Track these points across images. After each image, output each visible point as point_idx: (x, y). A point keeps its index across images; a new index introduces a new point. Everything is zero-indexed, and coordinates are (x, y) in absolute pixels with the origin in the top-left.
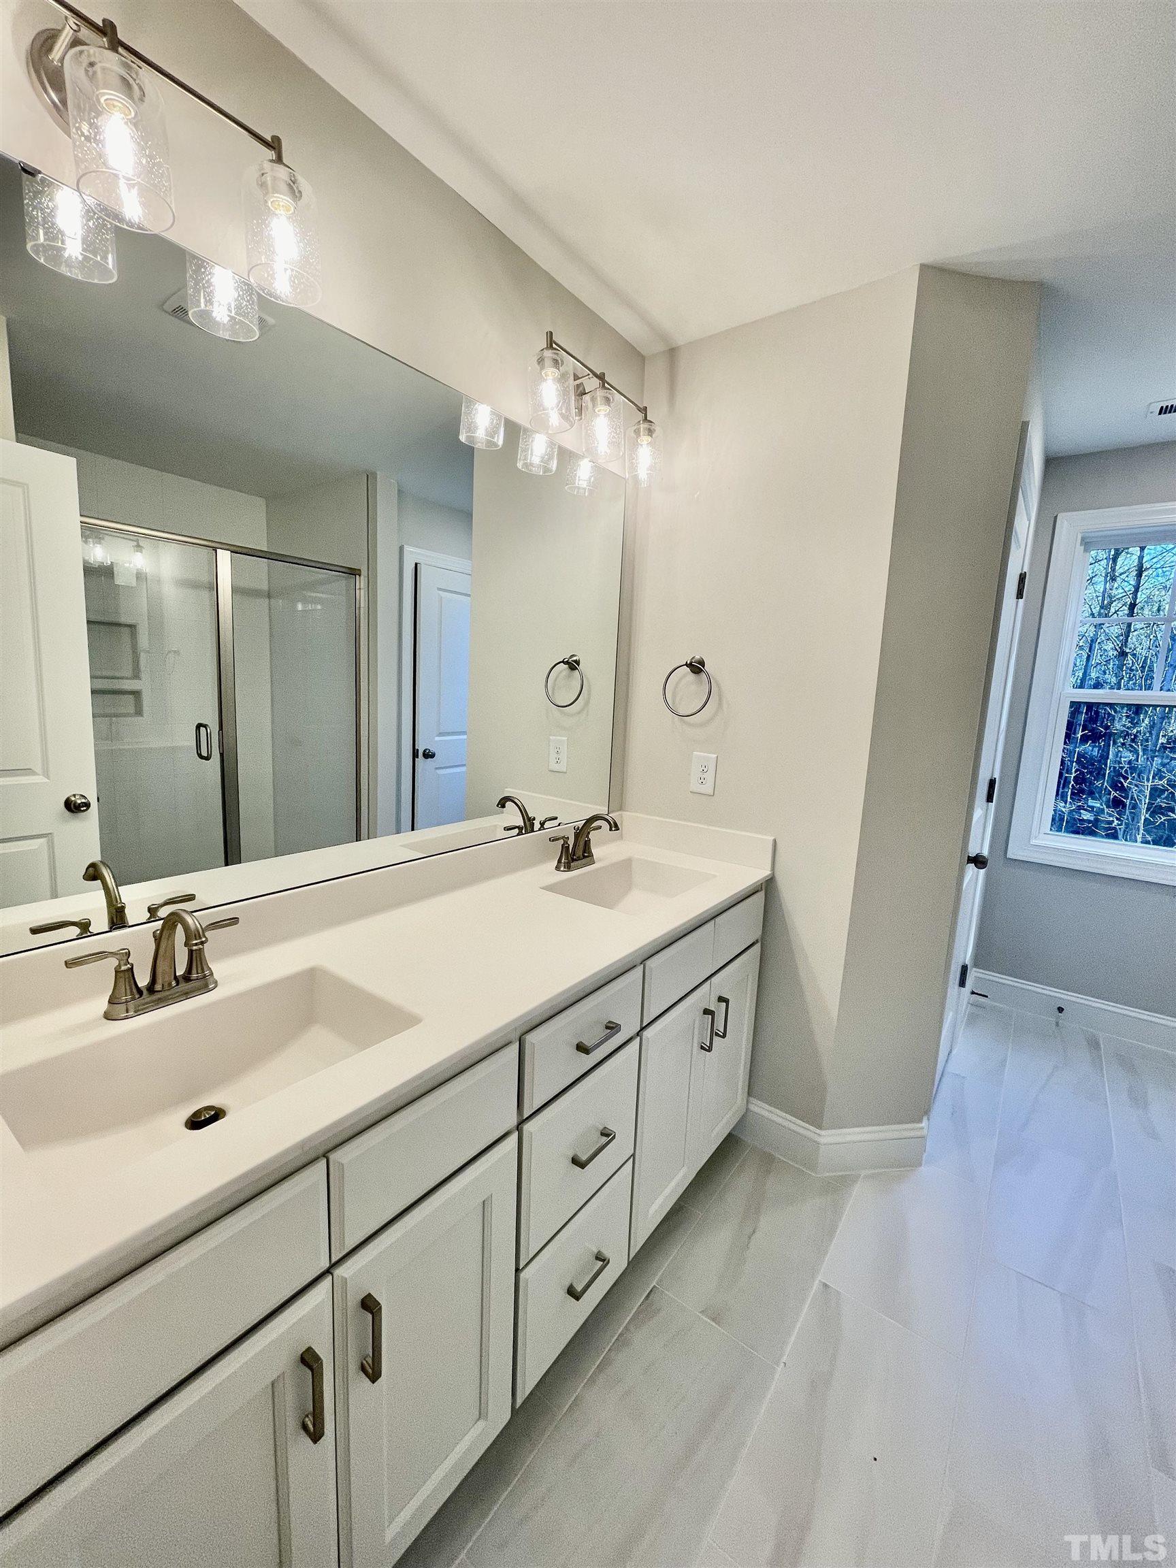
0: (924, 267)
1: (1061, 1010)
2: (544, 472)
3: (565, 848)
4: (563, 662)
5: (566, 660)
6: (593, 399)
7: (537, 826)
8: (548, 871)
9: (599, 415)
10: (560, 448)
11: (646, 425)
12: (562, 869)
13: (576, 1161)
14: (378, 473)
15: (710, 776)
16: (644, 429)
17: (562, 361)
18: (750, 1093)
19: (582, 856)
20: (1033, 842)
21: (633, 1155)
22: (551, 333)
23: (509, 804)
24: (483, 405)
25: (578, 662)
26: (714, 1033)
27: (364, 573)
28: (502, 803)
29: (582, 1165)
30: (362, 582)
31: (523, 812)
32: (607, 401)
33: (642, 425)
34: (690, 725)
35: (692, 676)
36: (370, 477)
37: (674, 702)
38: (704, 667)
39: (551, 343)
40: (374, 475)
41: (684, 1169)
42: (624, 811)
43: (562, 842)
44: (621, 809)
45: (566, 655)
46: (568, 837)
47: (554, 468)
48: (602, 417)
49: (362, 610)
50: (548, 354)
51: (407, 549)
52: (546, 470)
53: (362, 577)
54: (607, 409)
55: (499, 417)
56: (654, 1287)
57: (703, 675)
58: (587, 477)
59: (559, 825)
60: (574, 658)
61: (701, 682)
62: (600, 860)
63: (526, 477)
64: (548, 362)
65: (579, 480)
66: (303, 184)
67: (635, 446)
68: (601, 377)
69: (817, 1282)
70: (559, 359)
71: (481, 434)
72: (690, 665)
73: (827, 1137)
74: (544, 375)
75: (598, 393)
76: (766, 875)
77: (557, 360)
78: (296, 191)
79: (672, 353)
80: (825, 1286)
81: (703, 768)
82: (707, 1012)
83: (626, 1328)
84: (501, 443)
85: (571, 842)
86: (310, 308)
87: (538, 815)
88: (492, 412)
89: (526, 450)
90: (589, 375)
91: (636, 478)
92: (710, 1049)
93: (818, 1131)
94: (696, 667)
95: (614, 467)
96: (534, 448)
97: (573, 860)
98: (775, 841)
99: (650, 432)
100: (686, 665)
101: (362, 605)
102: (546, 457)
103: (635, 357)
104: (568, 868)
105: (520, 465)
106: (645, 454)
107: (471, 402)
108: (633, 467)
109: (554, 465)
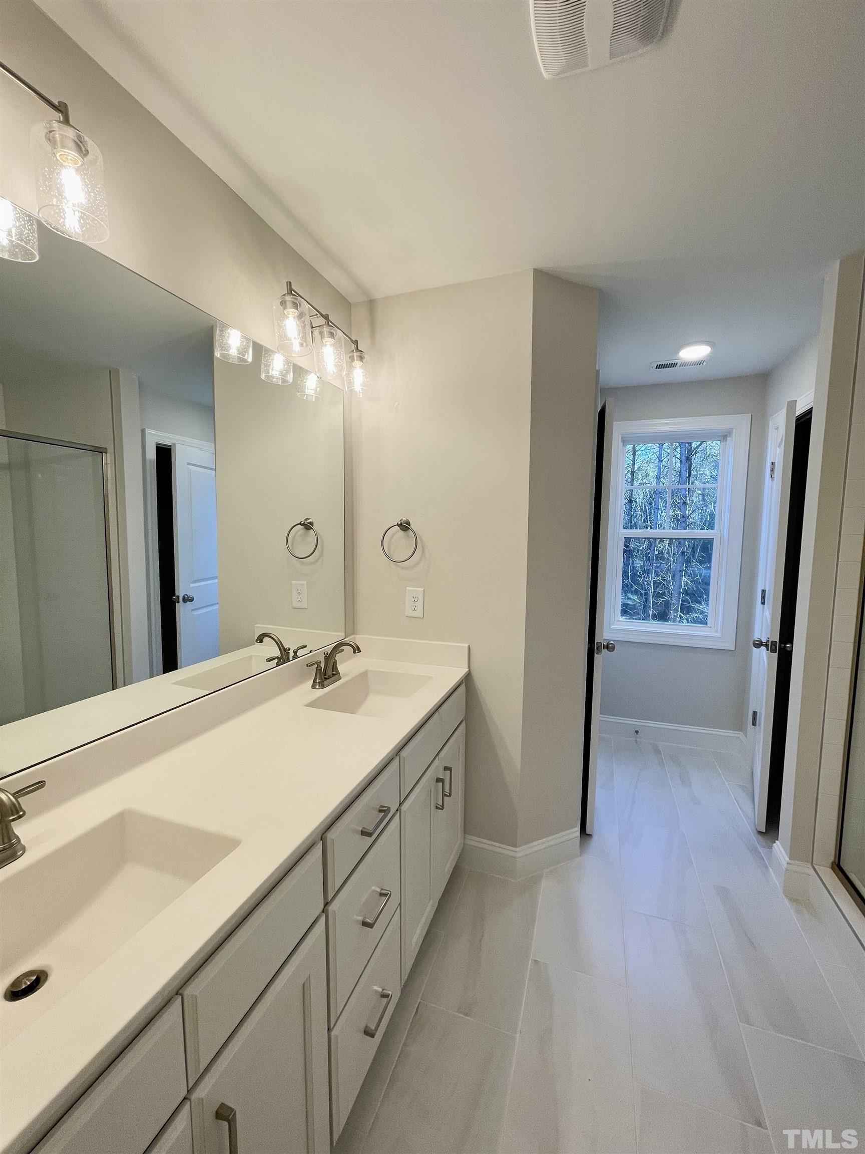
0: (536, 271)
1: (637, 732)
2: (282, 382)
3: (318, 670)
4: (300, 524)
5: (302, 522)
6: (321, 333)
7: (291, 654)
8: (306, 691)
9: (326, 345)
10: (295, 366)
11: (358, 354)
12: (317, 687)
13: (365, 924)
14: (120, 369)
15: (420, 604)
16: (357, 356)
17: (300, 304)
18: (466, 831)
19: (331, 675)
20: (612, 627)
21: (400, 904)
22: (290, 283)
23: (266, 639)
24: (234, 330)
25: (312, 524)
26: (444, 795)
27: (110, 450)
28: (260, 639)
29: (370, 926)
30: (108, 458)
31: (279, 644)
32: (332, 335)
33: (355, 354)
34: (402, 568)
35: (401, 533)
36: (113, 374)
37: (389, 551)
38: (410, 526)
39: (290, 291)
40: (117, 371)
41: (431, 902)
42: (357, 634)
43: (316, 666)
44: (354, 633)
45: (302, 519)
46: (321, 662)
47: (291, 381)
48: (328, 346)
49: (109, 482)
50: (289, 298)
51: (148, 431)
52: (284, 381)
53: (108, 455)
54: (332, 341)
55: (248, 340)
56: (420, 1002)
57: (411, 533)
58: (314, 387)
59: (311, 652)
60: (309, 521)
61: (408, 536)
62: (345, 675)
63: (268, 386)
64: (289, 304)
65: (308, 389)
66: (91, 144)
67: (350, 368)
68: (326, 317)
69: (530, 961)
70: (297, 302)
71: (233, 352)
72: (400, 525)
73: (520, 852)
74: (286, 314)
75: (325, 329)
76: (465, 672)
77: (296, 303)
78: (83, 149)
79: (371, 303)
80: (536, 961)
81: (414, 599)
82: (439, 780)
83: (405, 1044)
84: (250, 360)
85: (323, 665)
86: (92, 244)
87: (291, 644)
88: (242, 336)
89: (267, 366)
90: (317, 315)
91: (352, 391)
92: (442, 808)
93: (513, 849)
94: (405, 526)
95: (337, 383)
96: (274, 364)
97: (326, 679)
98: (469, 647)
99: (361, 358)
100: (398, 525)
101: (109, 478)
102: (285, 372)
103: (344, 303)
104: (323, 686)
105: (263, 376)
106: (359, 374)
107: (224, 327)
108: (351, 383)
109: (290, 378)
